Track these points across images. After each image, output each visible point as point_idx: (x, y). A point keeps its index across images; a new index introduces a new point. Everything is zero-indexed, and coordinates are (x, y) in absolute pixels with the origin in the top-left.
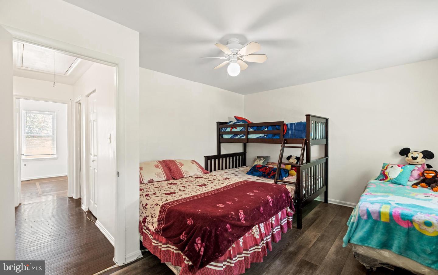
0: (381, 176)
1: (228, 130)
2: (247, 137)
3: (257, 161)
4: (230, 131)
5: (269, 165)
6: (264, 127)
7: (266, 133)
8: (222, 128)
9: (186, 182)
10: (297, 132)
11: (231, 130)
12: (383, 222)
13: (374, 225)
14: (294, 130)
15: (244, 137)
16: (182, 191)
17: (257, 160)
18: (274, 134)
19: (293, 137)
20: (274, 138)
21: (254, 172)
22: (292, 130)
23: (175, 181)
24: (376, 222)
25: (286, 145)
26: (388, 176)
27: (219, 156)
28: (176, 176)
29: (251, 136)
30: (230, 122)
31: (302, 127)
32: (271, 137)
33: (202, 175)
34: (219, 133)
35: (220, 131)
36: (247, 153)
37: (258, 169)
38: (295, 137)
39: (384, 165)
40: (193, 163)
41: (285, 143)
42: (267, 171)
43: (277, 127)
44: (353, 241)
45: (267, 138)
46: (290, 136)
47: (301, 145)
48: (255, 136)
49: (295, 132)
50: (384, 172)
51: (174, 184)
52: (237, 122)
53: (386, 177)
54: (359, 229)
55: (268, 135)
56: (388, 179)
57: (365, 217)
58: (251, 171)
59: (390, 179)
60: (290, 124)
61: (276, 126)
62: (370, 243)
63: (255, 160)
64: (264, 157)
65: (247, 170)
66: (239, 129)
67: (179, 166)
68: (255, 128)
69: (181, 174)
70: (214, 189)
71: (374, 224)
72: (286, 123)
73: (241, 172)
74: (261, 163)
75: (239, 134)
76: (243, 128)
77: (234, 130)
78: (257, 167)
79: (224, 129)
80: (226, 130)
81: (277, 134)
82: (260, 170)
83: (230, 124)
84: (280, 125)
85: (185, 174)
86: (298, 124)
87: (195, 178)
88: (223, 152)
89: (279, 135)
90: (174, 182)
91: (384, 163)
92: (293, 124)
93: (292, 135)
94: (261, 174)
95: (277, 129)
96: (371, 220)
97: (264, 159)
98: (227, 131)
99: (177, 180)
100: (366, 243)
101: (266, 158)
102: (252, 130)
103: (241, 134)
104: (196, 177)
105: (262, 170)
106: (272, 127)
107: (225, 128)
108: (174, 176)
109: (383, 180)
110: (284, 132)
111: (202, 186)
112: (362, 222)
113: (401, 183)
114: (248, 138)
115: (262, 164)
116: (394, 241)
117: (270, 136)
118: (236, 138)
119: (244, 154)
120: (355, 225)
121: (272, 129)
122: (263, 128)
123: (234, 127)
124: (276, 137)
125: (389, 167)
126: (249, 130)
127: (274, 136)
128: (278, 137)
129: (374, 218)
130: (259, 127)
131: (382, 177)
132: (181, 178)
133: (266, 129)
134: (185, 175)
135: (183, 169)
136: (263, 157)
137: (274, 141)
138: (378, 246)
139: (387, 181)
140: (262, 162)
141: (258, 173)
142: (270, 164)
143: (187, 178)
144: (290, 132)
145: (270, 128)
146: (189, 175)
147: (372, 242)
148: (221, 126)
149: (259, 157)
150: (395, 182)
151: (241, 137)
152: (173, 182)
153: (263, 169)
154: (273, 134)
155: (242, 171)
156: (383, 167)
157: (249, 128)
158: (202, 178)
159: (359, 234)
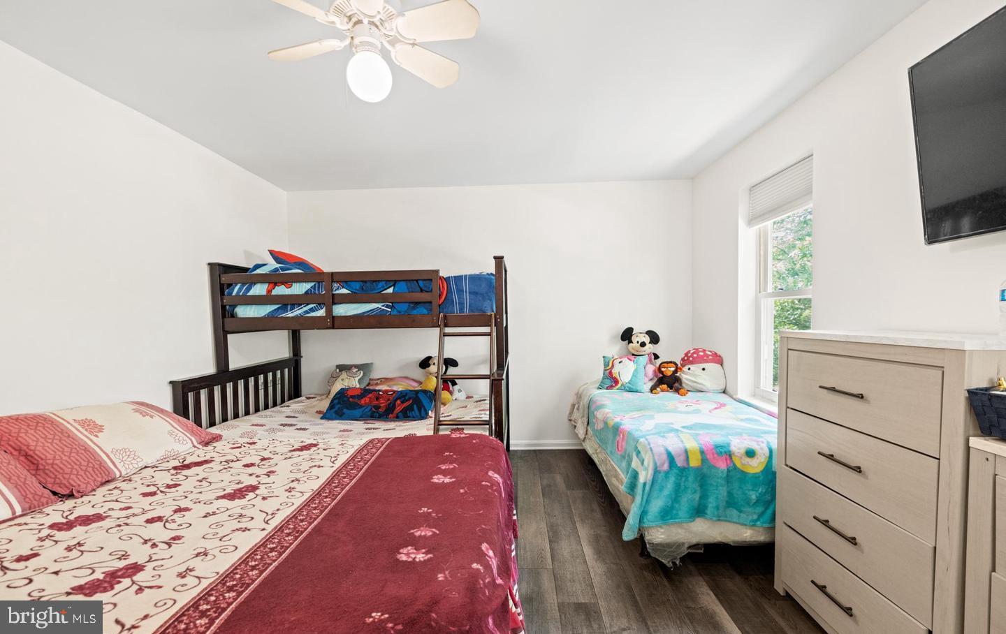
0: (606, 380)
1: (259, 290)
2: (329, 311)
3: (343, 380)
4: (264, 293)
5: (377, 384)
6: (384, 283)
7: (392, 301)
8: (230, 285)
9: (145, 495)
10: (472, 296)
11: (269, 291)
12: (693, 468)
13: (679, 478)
14: (466, 293)
15: (321, 313)
16: (169, 545)
17: (342, 377)
18: (412, 303)
19: (462, 310)
20: (415, 312)
21: (345, 410)
22: (460, 291)
23: (83, 508)
24: (684, 470)
25: (448, 330)
26: (618, 378)
27: (224, 375)
28: (75, 480)
29: (341, 310)
30: (257, 266)
31: (483, 286)
32: (406, 312)
33: (201, 452)
34: (222, 300)
35: (222, 293)
36: (302, 359)
37: (356, 400)
38: (467, 311)
39: (607, 360)
40: (144, 414)
41: (446, 326)
42: (383, 403)
43: (421, 283)
44: (649, 521)
45: (395, 312)
46: (456, 308)
47: (486, 329)
48: (355, 309)
49: (467, 297)
50: (611, 373)
51: (86, 521)
52: (283, 269)
53: (616, 382)
54: (655, 494)
55: (395, 305)
56: (619, 385)
57: (666, 467)
58: (337, 407)
59: (622, 385)
60: (455, 277)
61: (417, 281)
62: (677, 514)
63: (333, 377)
64: (360, 367)
65: (314, 406)
66: (299, 289)
67: (82, 435)
68: (357, 286)
69: (102, 464)
70: (307, 496)
71: (680, 476)
72: (443, 274)
73: (301, 417)
74: (352, 382)
75: (300, 305)
76: (313, 284)
77: (280, 290)
78: (350, 393)
79: (240, 289)
80: (248, 289)
81: (420, 303)
82: (363, 401)
83: (259, 271)
84: (431, 280)
85: (117, 462)
86: (475, 279)
87: (175, 468)
88: (235, 363)
89: (428, 304)
90: (77, 513)
91: (604, 357)
92: (460, 277)
93: (462, 304)
94: (369, 413)
95: (422, 291)
96: (675, 471)
97: (362, 372)
98: (251, 293)
99: (85, 499)
100: (669, 517)
101: (365, 368)
102: (344, 291)
103: (308, 304)
104: (176, 463)
105: (368, 401)
106: (407, 285)
107: (244, 284)
108: (60, 485)
109: (610, 387)
110: (440, 296)
111: (239, 494)
112: (661, 476)
113: (639, 389)
114: (334, 314)
115: (358, 386)
116: (708, 499)
117: (404, 307)
118: (290, 314)
119: (294, 363)
120: (647, 488)
121: (406, 290)
122: (380, 285)
123: (283, 283)
124: (418, 310)
125: (617, 362)
126: (337, 292)
127: (414, 308)
128: (425, 311)
129: (679, 465)
130: (368, 284)
131: (608, 383)
132: (103, 484)
133: (390, 290)
134: (122, 467)
135: (106, 444)
136: (356, 366)
137: (414, 321)
138: (690, 518)
139: (617, 389)
140: (357, 379)
141: (358, 412)
142: (379, 382)
143: (136, 478)
144: (455, 296)
145: (402, 287)
146: (142, 464)
147: (680, 513)
148: (225, 279)
149: (342, 368)
150: (630, 388)
151: (307, 312)
152: (71, 511)
153: (370, 398)
154: (410, 303)
155: (303, 412)
156: (606, 364)
157: (336, 285)
158: (206, 462)
159: (656, 506)
